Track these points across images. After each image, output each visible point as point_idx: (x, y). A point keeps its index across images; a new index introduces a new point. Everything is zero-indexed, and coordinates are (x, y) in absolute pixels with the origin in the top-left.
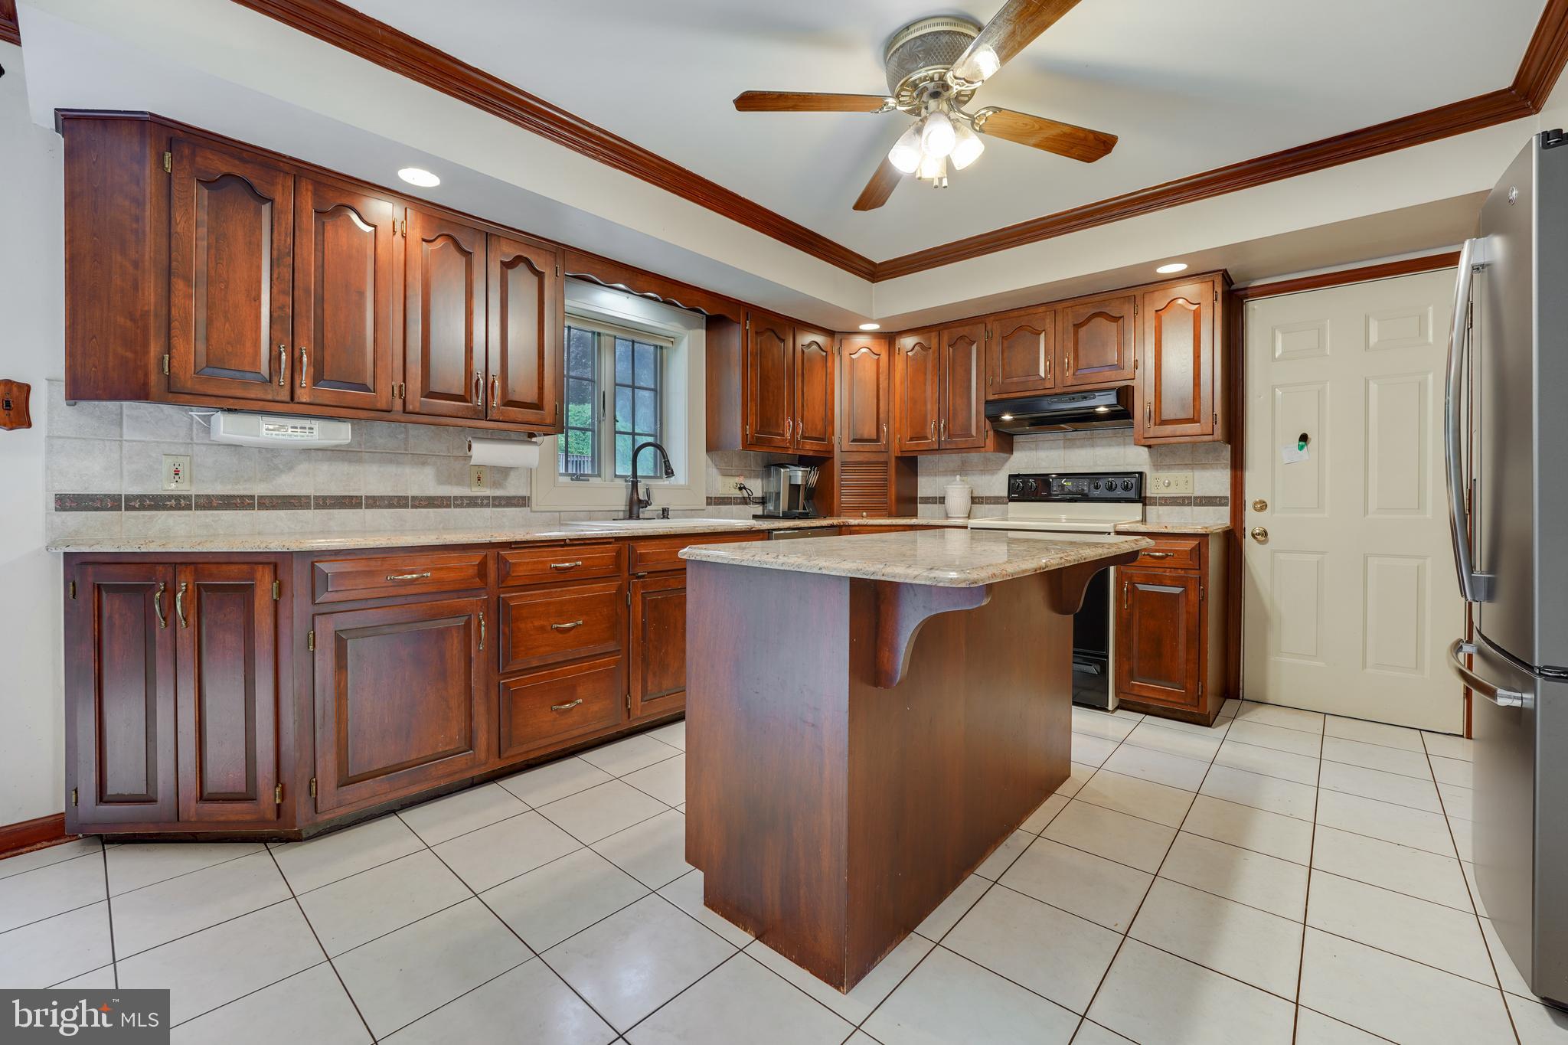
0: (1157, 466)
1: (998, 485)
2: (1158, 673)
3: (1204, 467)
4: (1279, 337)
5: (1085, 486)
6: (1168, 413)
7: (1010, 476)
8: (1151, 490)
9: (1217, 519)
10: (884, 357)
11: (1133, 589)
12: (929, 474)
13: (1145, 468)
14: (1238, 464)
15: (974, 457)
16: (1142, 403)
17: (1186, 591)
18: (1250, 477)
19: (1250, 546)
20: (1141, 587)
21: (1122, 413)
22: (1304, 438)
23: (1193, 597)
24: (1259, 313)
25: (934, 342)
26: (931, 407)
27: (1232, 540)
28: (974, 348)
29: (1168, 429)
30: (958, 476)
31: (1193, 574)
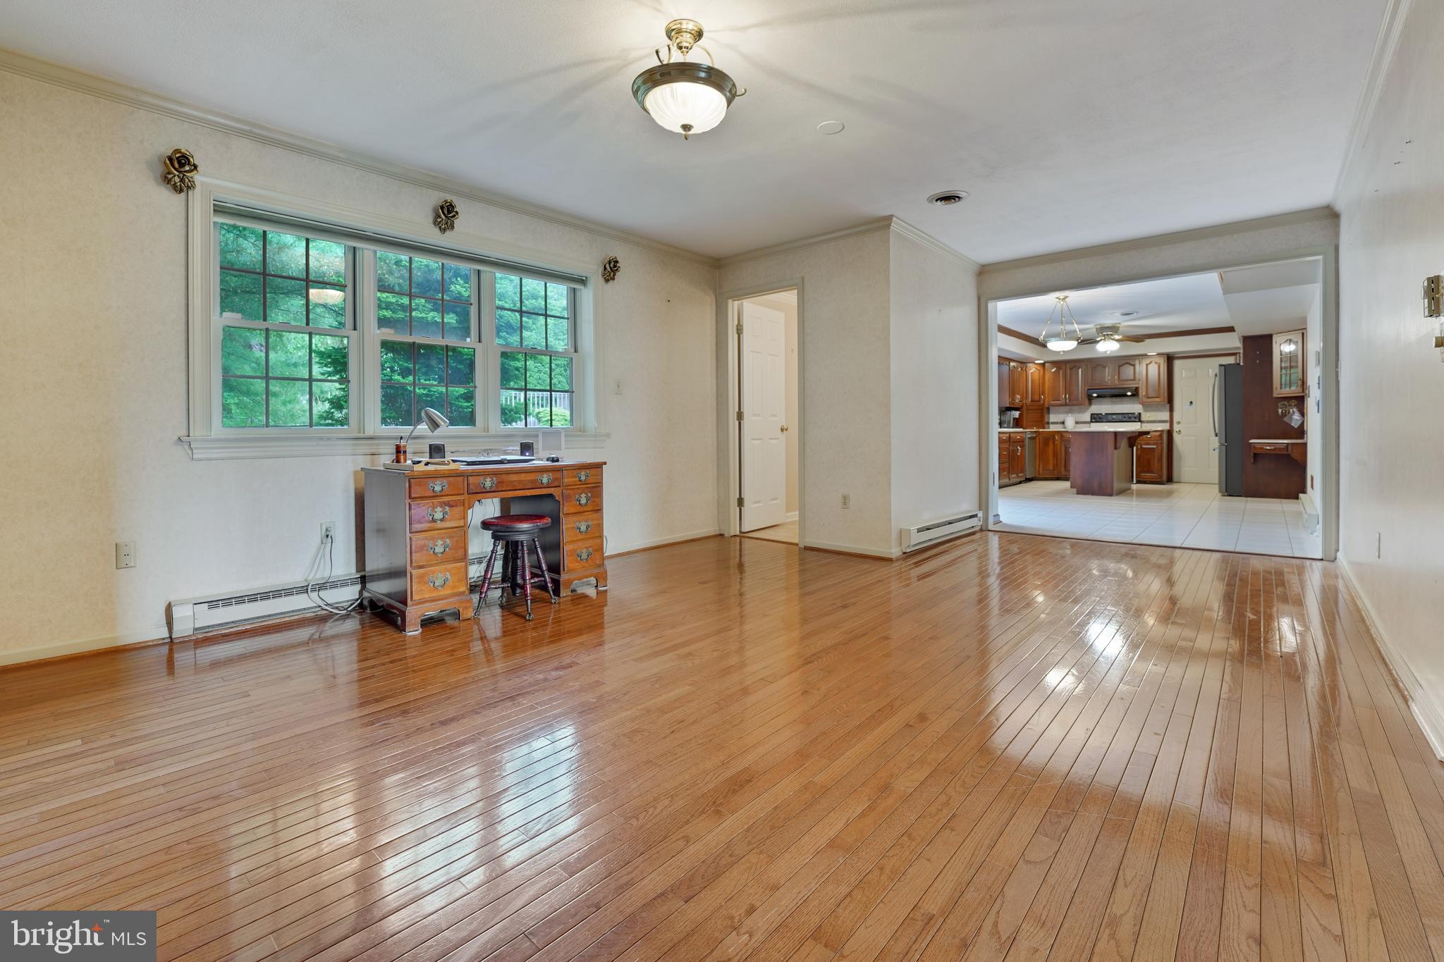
0: (1145, 410)
1: (1087, 417)
2: (1150, 471)
3: (1160, 411)
4: (1184, 371)
5: (1120, 417)
6: (1151, 394)
7: (1092, 414)
8: (1143, 419)
9: (1166, 427)
10: (1042, 371)
11: (1141, 447)
12: (1055, 413)
13: (1141, 411)
14: (1171, 410)
15: (1076, 408)
16: (1142, 392)
17: (1157, 447)
18: (1175, 414)
19: (1175, 435)
20: (1144, 446)
21: (1136, 393)
22: (1191, 402)
23: (1160, 448)
24: (1178, 364)
25: (1064, 367)
26: (1062, 390)
27: (1170, 433)
28: (1080, 370)
29: (1150, 400)
30: (1070, 415)
31: (1160, 442)
